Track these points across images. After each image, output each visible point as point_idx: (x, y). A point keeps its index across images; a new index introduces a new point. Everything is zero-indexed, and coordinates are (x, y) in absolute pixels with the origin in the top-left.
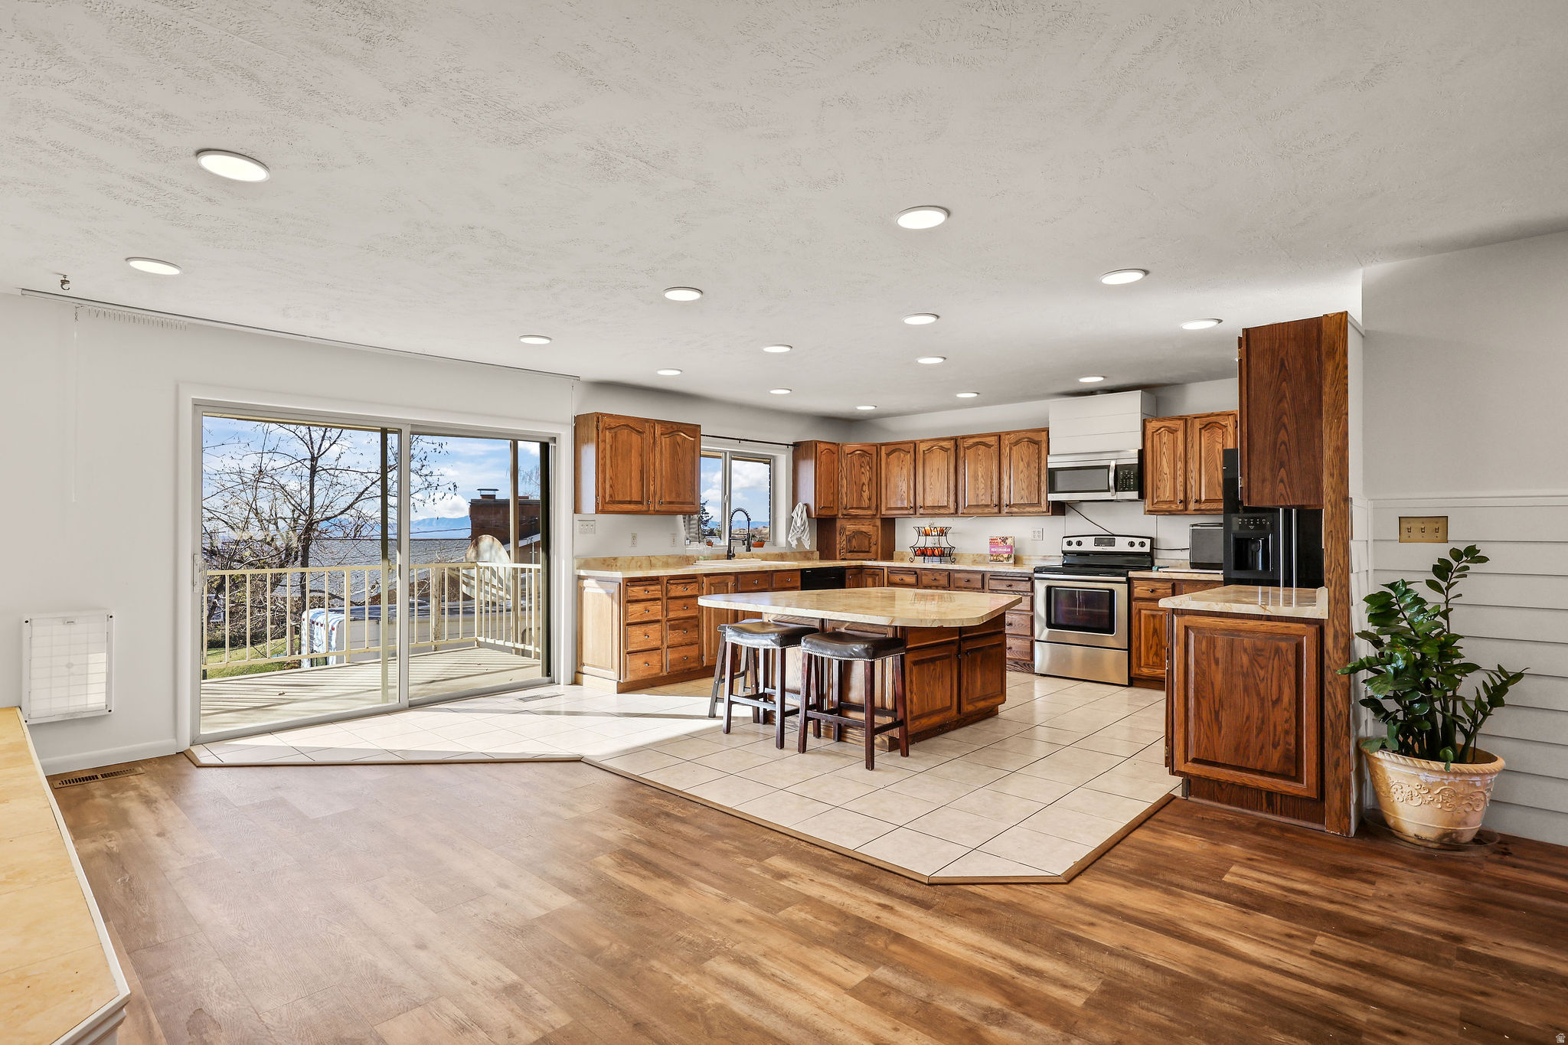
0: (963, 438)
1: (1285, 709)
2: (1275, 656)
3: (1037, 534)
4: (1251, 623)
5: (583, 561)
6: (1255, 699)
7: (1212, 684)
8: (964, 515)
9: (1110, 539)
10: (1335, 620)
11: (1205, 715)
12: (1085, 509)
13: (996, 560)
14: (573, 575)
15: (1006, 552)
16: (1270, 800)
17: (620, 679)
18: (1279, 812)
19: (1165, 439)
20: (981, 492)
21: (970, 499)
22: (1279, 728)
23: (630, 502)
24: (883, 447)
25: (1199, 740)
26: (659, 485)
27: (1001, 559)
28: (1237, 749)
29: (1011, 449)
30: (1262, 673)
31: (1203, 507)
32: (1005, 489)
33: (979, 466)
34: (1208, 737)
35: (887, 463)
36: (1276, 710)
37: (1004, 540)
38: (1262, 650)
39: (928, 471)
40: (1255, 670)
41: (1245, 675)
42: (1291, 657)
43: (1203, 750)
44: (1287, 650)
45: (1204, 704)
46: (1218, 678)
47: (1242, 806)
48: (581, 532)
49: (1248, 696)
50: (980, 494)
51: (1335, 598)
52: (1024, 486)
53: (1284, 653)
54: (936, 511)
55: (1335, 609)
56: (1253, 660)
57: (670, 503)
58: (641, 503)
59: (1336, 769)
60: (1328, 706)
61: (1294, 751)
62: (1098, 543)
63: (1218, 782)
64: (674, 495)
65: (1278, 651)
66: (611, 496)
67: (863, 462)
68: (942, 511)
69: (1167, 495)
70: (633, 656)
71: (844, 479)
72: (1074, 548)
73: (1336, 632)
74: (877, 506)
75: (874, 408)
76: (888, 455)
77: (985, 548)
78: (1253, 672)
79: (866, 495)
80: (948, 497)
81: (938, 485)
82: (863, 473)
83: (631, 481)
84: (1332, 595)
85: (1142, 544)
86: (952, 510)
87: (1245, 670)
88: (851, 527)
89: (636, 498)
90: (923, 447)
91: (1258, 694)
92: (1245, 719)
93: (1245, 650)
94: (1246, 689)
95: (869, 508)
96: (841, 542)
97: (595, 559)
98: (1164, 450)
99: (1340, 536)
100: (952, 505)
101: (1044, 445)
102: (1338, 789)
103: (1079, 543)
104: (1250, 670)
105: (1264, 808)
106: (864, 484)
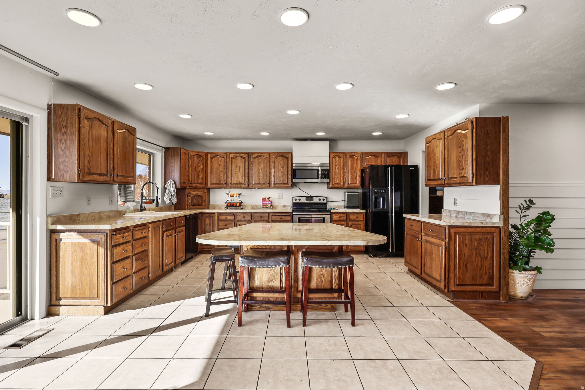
0: (252, 153)
1: (489, 260)
2: (486, 241)
3: (280, 196)
4: (478, 229)
5: (55, 219)
6: (479, 258)
7: (464, 254)
8: (252, 188)
9: (311, 198)
10: (505, 226)
11: (462, 266)
12: (300, 186)
13: (265, 207)
14: (47, 230)
15: (270, 204)
16: (482, 295)
17: (107, 303)
18: (485, 299)
19: (337, 160)
20: (261, 178)
21: (256, 180)
22: (487, 268)
23: (100, 174)
24: (209, 154)
25: (459, 276)
26: (116, 164)
27: (267, 207)
28: (473, 278)
29: (275, 160)
30: (482, 248)
31: (350, 186)
32: (272, 177)
33: (260, 166)
34: (463, 275)
35: (211, 162)
36: (486, 261)
37: (269, 198)
38: (482, 239)
39: (234, 167)
40: (479, 247)
41: (476, 249)
42: (491, 241)
43: (461, 280)
44: (490, 238)
45: (461, 262)
46: (467, 252)
47: (473, 299)
48: (53, 196)
49: (477, 257)
50: (261, 179)
51: (505, 218)
52: (281, 175)
53: (489, 239)
54: (237, 186)
55: (505, 222)
56: (478, 243)
57: (122, 176)
58: (106, 175)
59: (505, 279)
60: (502, 257)
61: (492, 275)
62: (307, 199)
63: (465, 292)
64: (124, 171)
65: (487, 239)
66: (89, 169)
67: (199, 161)
68: (242, 186)
69: (337, 181)
70: (117, 284)
71: (191, 168)
72: (298, 201)
73: (505, 230)
74: (205, 183)
75: (213, 134)
76: (212, 158)
77: (260, 203)
78: (478, 248)
79: (201, 177)
80: (245, 179)
81: (239, 174)
82: (199, 166)
83: (101, 159)
84: (504, 217)
85: (324, 200)
86: (247, 185)
87: (476, 247)
88: (193, 193)
89: (104, 172)
90: (231, 156)
91: (480, 256)
92: (476, 266)
93: (476, 240)
94: (476, 255)
95: (202, 183)
96: (188, 200)
97: (64, 216)
98: (337, 164)
99: (506, 196)
100: (246, 183)
101: (290, 159)
102: (505, 286)
103: (300, 200)
104: (478, 247)
105: (480, 298)
106: (200, 172)
